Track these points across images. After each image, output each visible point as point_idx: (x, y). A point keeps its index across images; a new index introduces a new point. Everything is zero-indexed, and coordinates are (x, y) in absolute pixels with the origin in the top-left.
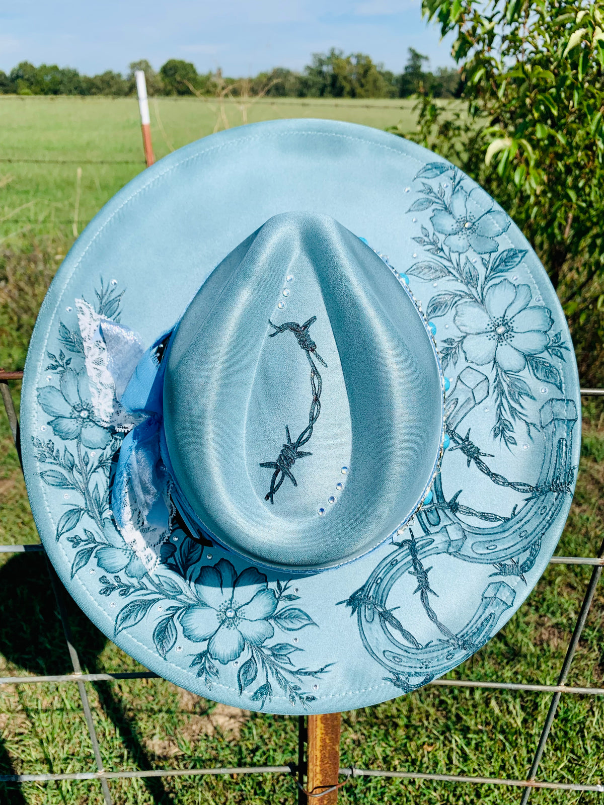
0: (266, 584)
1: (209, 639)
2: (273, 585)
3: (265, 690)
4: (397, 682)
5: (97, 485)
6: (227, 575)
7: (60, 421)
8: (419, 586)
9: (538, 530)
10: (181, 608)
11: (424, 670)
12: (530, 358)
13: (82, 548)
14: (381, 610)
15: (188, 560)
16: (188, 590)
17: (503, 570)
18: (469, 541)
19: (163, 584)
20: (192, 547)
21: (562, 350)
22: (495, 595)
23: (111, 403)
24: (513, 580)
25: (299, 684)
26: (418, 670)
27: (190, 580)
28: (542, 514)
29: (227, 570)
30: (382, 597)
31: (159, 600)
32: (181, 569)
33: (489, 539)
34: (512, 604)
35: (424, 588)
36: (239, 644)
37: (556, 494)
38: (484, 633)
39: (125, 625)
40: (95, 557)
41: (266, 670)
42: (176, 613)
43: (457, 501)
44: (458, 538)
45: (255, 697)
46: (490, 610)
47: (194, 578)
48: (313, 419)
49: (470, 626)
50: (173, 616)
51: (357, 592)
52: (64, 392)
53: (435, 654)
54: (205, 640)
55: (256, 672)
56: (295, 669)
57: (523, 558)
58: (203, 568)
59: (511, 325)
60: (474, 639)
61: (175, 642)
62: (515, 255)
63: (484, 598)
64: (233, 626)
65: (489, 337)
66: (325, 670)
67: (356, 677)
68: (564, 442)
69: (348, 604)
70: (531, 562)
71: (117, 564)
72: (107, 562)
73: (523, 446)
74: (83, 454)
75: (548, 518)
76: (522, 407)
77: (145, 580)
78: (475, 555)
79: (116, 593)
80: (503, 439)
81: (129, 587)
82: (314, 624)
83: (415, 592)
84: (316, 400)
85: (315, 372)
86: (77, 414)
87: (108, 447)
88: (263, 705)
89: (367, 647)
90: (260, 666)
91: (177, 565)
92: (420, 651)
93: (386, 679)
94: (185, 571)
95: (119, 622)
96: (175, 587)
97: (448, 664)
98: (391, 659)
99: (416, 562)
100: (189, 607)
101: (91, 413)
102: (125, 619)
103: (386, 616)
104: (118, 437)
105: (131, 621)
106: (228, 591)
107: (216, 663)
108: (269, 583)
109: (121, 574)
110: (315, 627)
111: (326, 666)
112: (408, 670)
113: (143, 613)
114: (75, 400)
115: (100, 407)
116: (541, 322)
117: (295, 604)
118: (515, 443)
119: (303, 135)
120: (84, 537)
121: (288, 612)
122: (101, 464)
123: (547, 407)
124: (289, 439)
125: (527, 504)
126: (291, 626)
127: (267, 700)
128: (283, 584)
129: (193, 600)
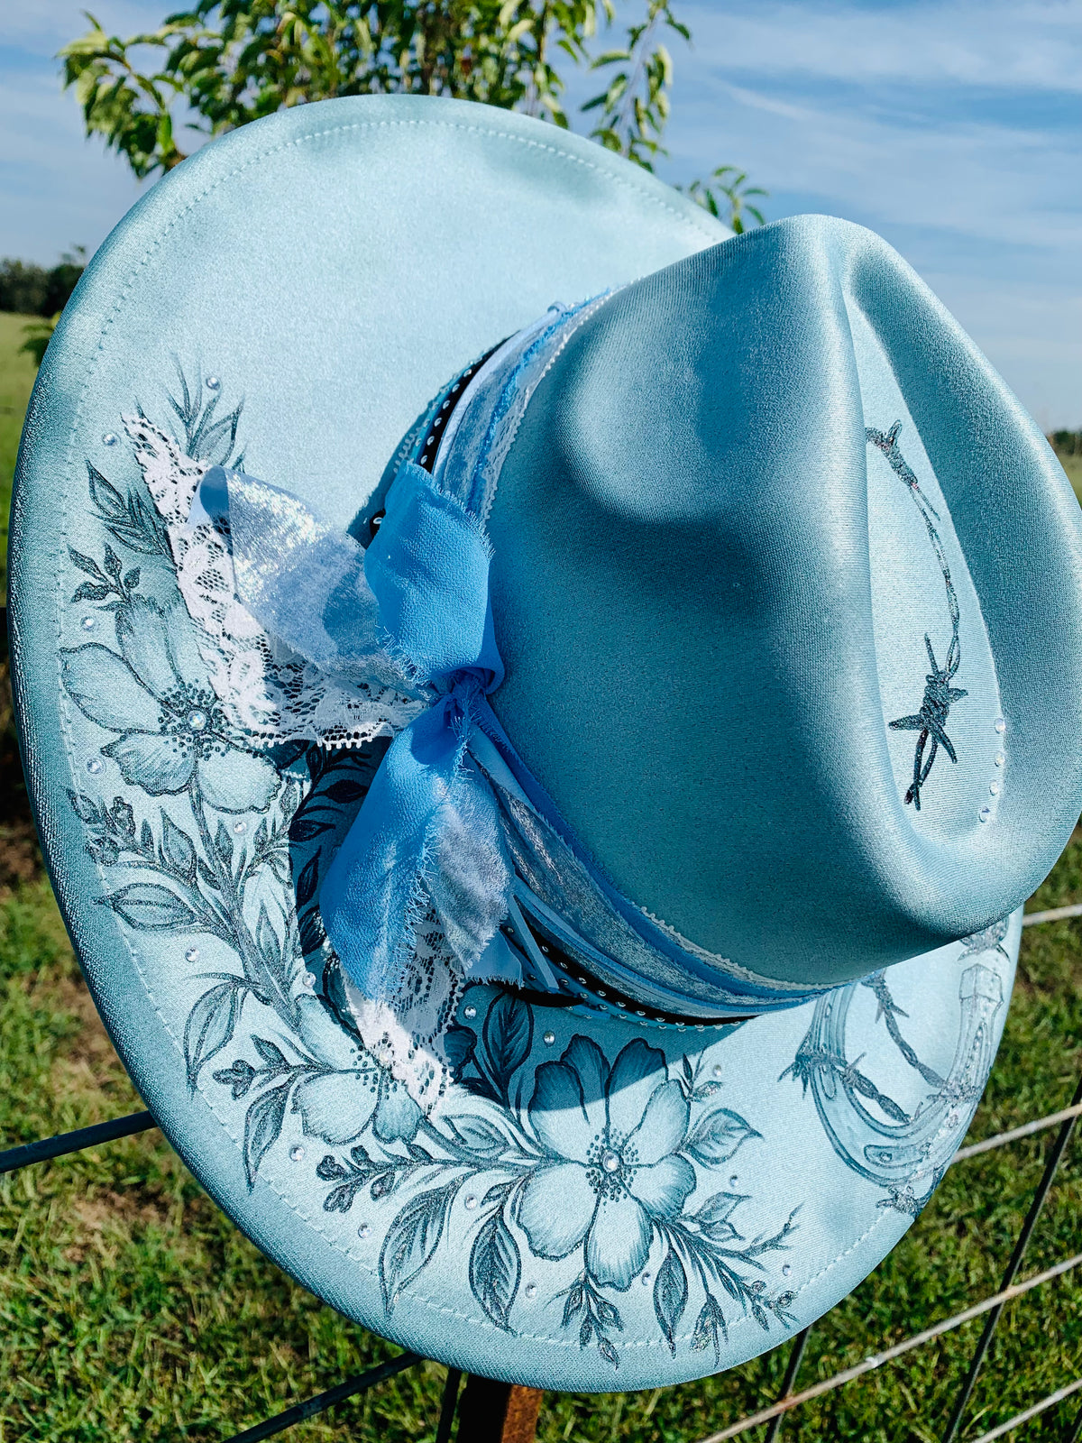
0: (663, 1071)
1: (584, 1240)
2: (676, 1070)
3: (710, 1317)
4: (896, 1202)
5: (263, 908)
6: (590, 1074)
7: (133, 742)
8: (880, 1005)
10: (513, 1184)
11: (927, 1163)
13: (259, 1093)
14: (842, 1069)
15: (505, 1061)
16: (518, 1133)
19: (464, 1135)
20: (509, 1021)
22: (975, 989)
23: (262, 688)
24: (990, 958)
25: (759, 1276)
26: (919, 1167)
27: (518, 1107)
29: (588, 1062)
30: (838, 1043)
31: (462, 1180)
32: (495, 1087)
34: (1001, 997)
35: (887, 1006)
36: (642, 1228)
38: (982, 1062)
39: (403, 1275)
40: (294, 1110)
41: (701, 1270)
42: (504, 1203)
45: (698, 1344)
46: (977, 1019)
47: (525, 1100)
49: (960, 1056)
50: (500, 1211)
51: (803, 1044)
52: (134, 661)
53: (931, 1127)
54: (576, 1246)
55: (686, 1284)
56: (745, 1246)
58: (539, 1072)
60: (974, 1077)
61: (519, 1274)
63: (962, 1000)
64: (624, 1192)
66: (791, 1226)
69: (796, 1074)
71: (350, 1115)
72: (324, 1118)
74: (213, 832)
77: (422, 1140)
79: (363, 1194)
81: (390, 1169)
82: (754, 1133)
83: (878, 1018)
86: (179, 720)
87: (275, 804)
88: (717, 1355)
89: (841, 1152)
90: (687, 1263)
91: (484, 1081)
92: (911, 1129)
93: (881, 1204)
94: (504, 1089)
95: (388, 1273)
96: (489, 1137)
97: (953, 1138)
98: (878, 1160)
100: (530, 1177)
101: (215, 717)
102: (398, 1264)
103: (851, 1077)
104: (294, 775)
105: (415, 1260)
106: (596, 1108)
107: (610, 1295)
108: (670, 1067)
109: (367, 1140)
110: (757, 1140)
111: (791, 1216)
112: (905, 1173)
113: (437, 1225)
114: (164, 681)
115: (237, 699)
120: (257, 1062)
121: (710, 1122)
122: (264, 851)
124: (934, 664)
126: (719, 1152)
127: (720, 1338)
128: (692, 1063)
129: (532, 1157)
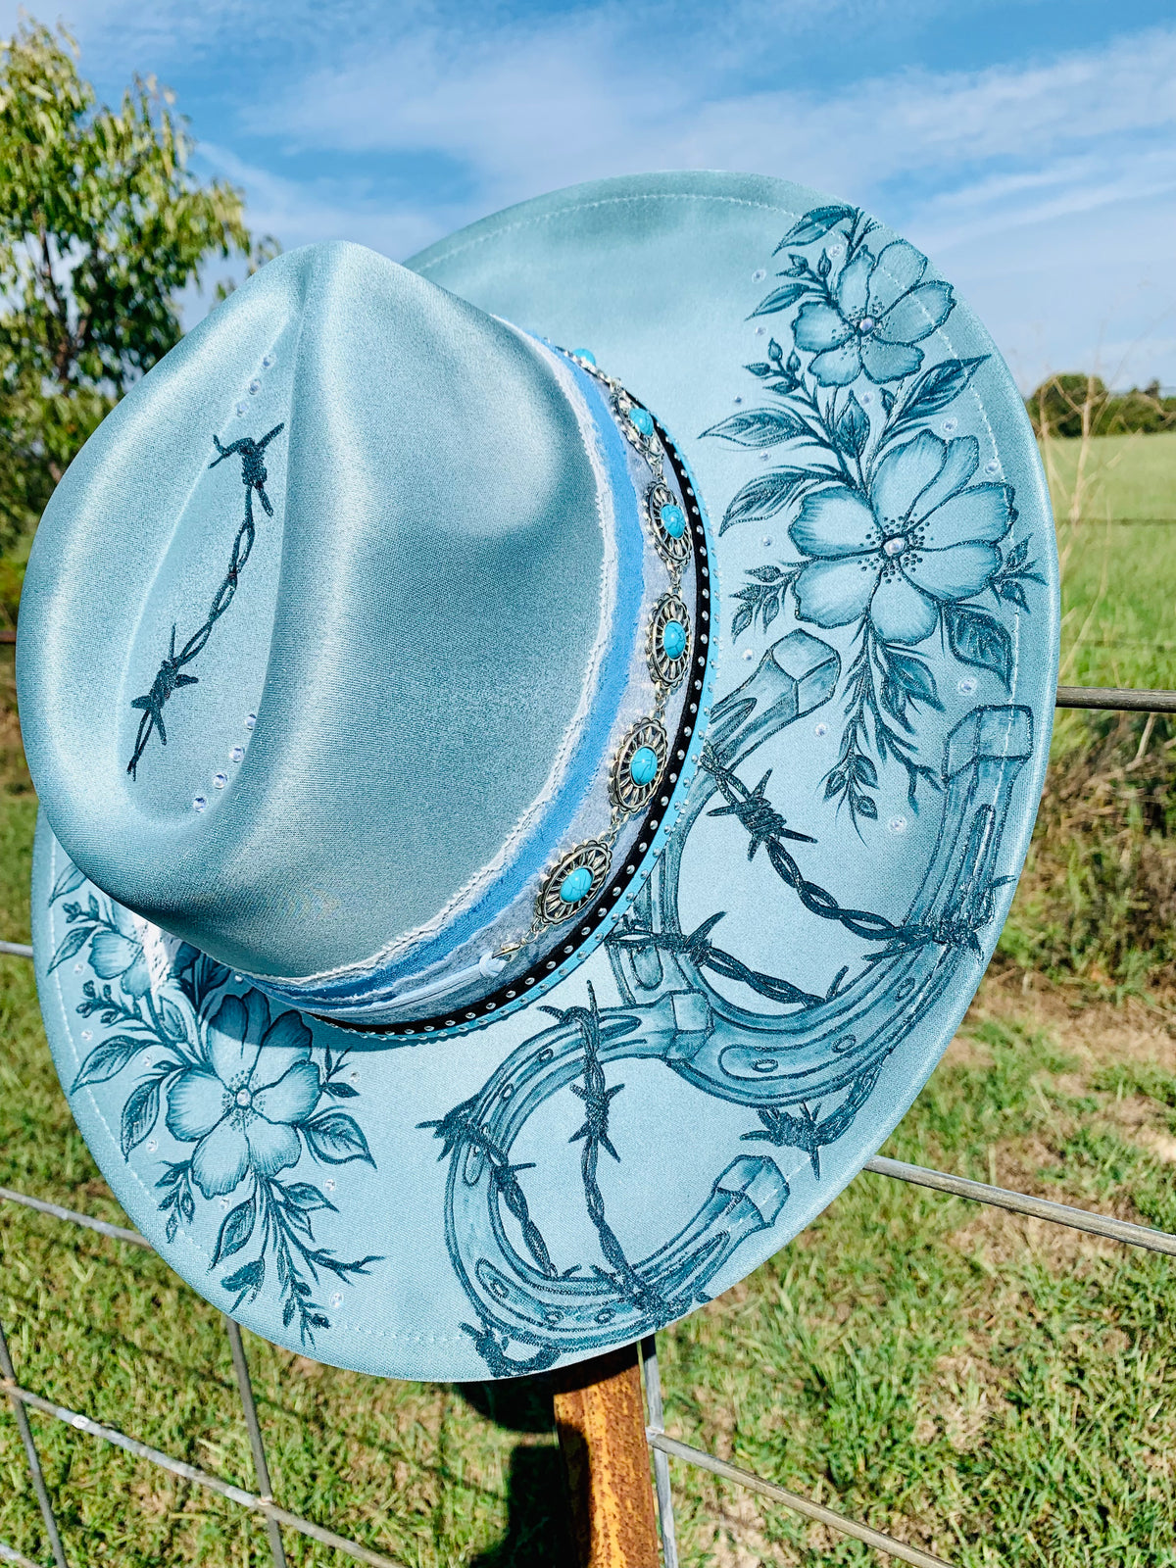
0: (308, 1051)
1: (198, 1139)
2: (318, 1055)
3: (251, 1275)
4: (484, 1344)
6: (256, 1018)
8: (587, 1124)
9: (882, 1038)
10: (177, 1067)
11: (544, 1332)
12: (949, 609)
13: (79, 925)
14: (498, 1164)
15: (211, 979)
16: (196, 1030)
17: (776, 1128)
18: (719, 1041)
19: (166, 1015)
21: (1025, 583)
22: (745, 1187)
24: (792, 1159)
25: (309, 1280)
26: (534, 1329)
27: (204, 1017)
28: (899, 998)
29: (258, 1009)
30: (507, 1132)
31: (153, 1043)
32: (197, 993)
33: (764, 1044)
34: (774, 1219)
35: (595, 1133)
36: (241, 1164)
37: (944, 948)
38: (691, 1278)
39: (93, 1077)
40: (90, 945)
41: (267, 1234)
42: (167, 1075)
43: (708, 937)
44: (691, 1028)
45: (231, 1284)
46: (721, 1224)
47: (209, 1015)
48: (215, 614)
49: (668, 1252)
50: (160, 1081)
51: (462, 1107)
53: (578, 1301)
54: (193, 1139)
55: (250, 1233)
56: (313, 1247)
57: (829, 1106)
58: (227, 997)
59: (920, 534)
60: (667, 1287)
61: (151, 1129)
62: (956, 373)
63: (716, 1189)
64: (241, 1125)
65: (864, 564)
66: (363, 1268)
68: (990, 815)
69: (438, 1134)
70: (845, 1123)
71: (114, 964)
72: (102, 958)
73: (895, 821)
75: (911, 1010)
76: (908, 728)
77: (142, 1002)
78: (721, 1078)
79: (99, 1014)
80: (846, 801)
81: (119, 1009)
82: (369, 1158)
83: (576, 1137)
84: (232, 578)
85: (249, 525)
88: (237, 1304)
89: (451, 1242)
90: (260, 1218)
91: (192, 985)
92: (548, 1284)
93: (466, 1328)
94: (201, 998)
95: (85, 1070)
96: (178, 1026)
97: (594, 1333)
98: (489, 1282)
99: (592, 1066)
100: (188, 1069)
102: (95, 1066)
103: (504, 1178)
105: (101, 1074)
106: (251, 1049)
107: (195, 1189)
108: (314, 1050)
109: (115, 984)
110: (369, 1166)
111: (369, 1259)
112: (513, 1321)
113: (123, 1062)
116: (989, 519)
117: (348, 1105)
118: (874, 815)
121: (333, 1121)
123: (969, 729)
124: (172, 652)
125: (870, 968)
126: (330, 1151)
127: (249, 1295)
128: (335, 1055)
129: (197, 1057)
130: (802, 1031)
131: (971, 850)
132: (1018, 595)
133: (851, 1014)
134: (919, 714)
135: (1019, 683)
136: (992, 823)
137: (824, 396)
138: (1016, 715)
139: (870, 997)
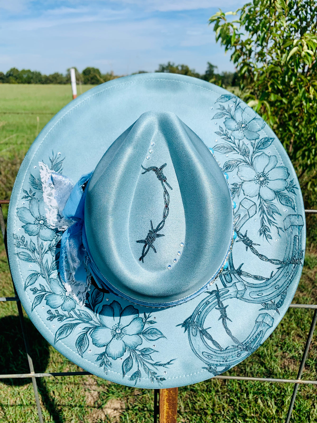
0: (138, 315)
1: (107, 345)
2: (142, 315)
3: (137, 374)
4: (210, 369)
5: (47, 260)
6: (117, 310)
7: (29, 225)
8: (221, 316)
9: (285, 284)
10: (91, 328)
11: (225, 363)
12: (277, 193)
13: (38, 294)
14: (201, 329)
15: (95, 301)
16: (95, 318)
17: (266, 306)
18: (248, 291)
19: (82, 314)
20: (98, 294)
21: (294, 189)
22: (263, 320)
23: (56, 216)
24: (272, 312)
25: (156, 371)
26: (222, 363)
27: (97, 313)
28: (286, 276)
29: (116, 307)
30: (201, 322)
31: (79, 323)
32: (92, 307)
33: (259, 290)
34: (272, 325)
35: (224, 317)
36: (123, 348)
37: (294, 265)
38: (257, 342)
39: (60, 337)
40: (45, 299)
41: (138, 363)
42: (88, 331)
43: (241, 269)
44: (242, 289)
45: (132, 379)
46: (260, 329)
47: (99, 311)
48: (165, 217)
49: (249, 338)
50: (87, 332)
51: (188, 319)
52: (31, 210)
53: (231, 354)
54: (104, 346)
55: (132, 364)
56: (153, 363)
57: (277, 300)
58: (104, 306)
59: (267, 176)
60: (252, 345)
61: (88, 347)
62: (268, 140)
63: (256, 322)
64: (120, 338)
65: (256, 183)
66: (170, 363)
67: (187, 367)
68: (297, 237)
69: (183, 326)
70: (282, 302)
71: (57, 303)
72: (51, 302)
73: (275, 240)
74: (40, 243)
75: (290, 278)
76: (274, 219)
77: (72, 312)
78: (251, 299)
79: (56, 319)
80: (264, 236)
81: (63, 316)
82: (164, 337)
83: (219, 319)
84: (167, 206)
85: (166, 192)
86: (38, 222)
87: (54, 240)
88: (136, 383)
89: (193, 350)
90: (134, 360)
91: (89, 304)
92: (222, 352)
93: (204, 368)
94: (94, 309)
95: (57, 336)
96: (88, 317)
97: (238, 359)
98: (207, 356)
99: (219, 302)
100: (96, 328)
101: (45, 221)
102: (60, 334)
103: (204, 332)
104: (59, 234)
105: (63, 335)
106: (117, 319)
107: (110, 359)
108: (140, 314)
109: (59, 309)
110: (165, 339)
111: (171, 361)
112: (216, 363)
113: (71, 331)
114: (37, 215)
115: (50, 218)
116: (282, 175)
117: (154, 326)
118: (271, 238)
119: (158, 81)
120: (39, 289)
121: (150, 330)
122: (50, 249)
123: (287, 219)
124: (152, 228)
125: (278, 271)
126: (151, 338)
127: (138, 380)
128: (147, 315)
129: (97, 323)
130: (267, 286)
131: (294, 245)
132: (293, 191)
133: (276, 280)
134: (276, 216)
135: (297, 210)
136: (298, 239)
137: (237, 142)
138: (298, 217)
139: (280, 276)
